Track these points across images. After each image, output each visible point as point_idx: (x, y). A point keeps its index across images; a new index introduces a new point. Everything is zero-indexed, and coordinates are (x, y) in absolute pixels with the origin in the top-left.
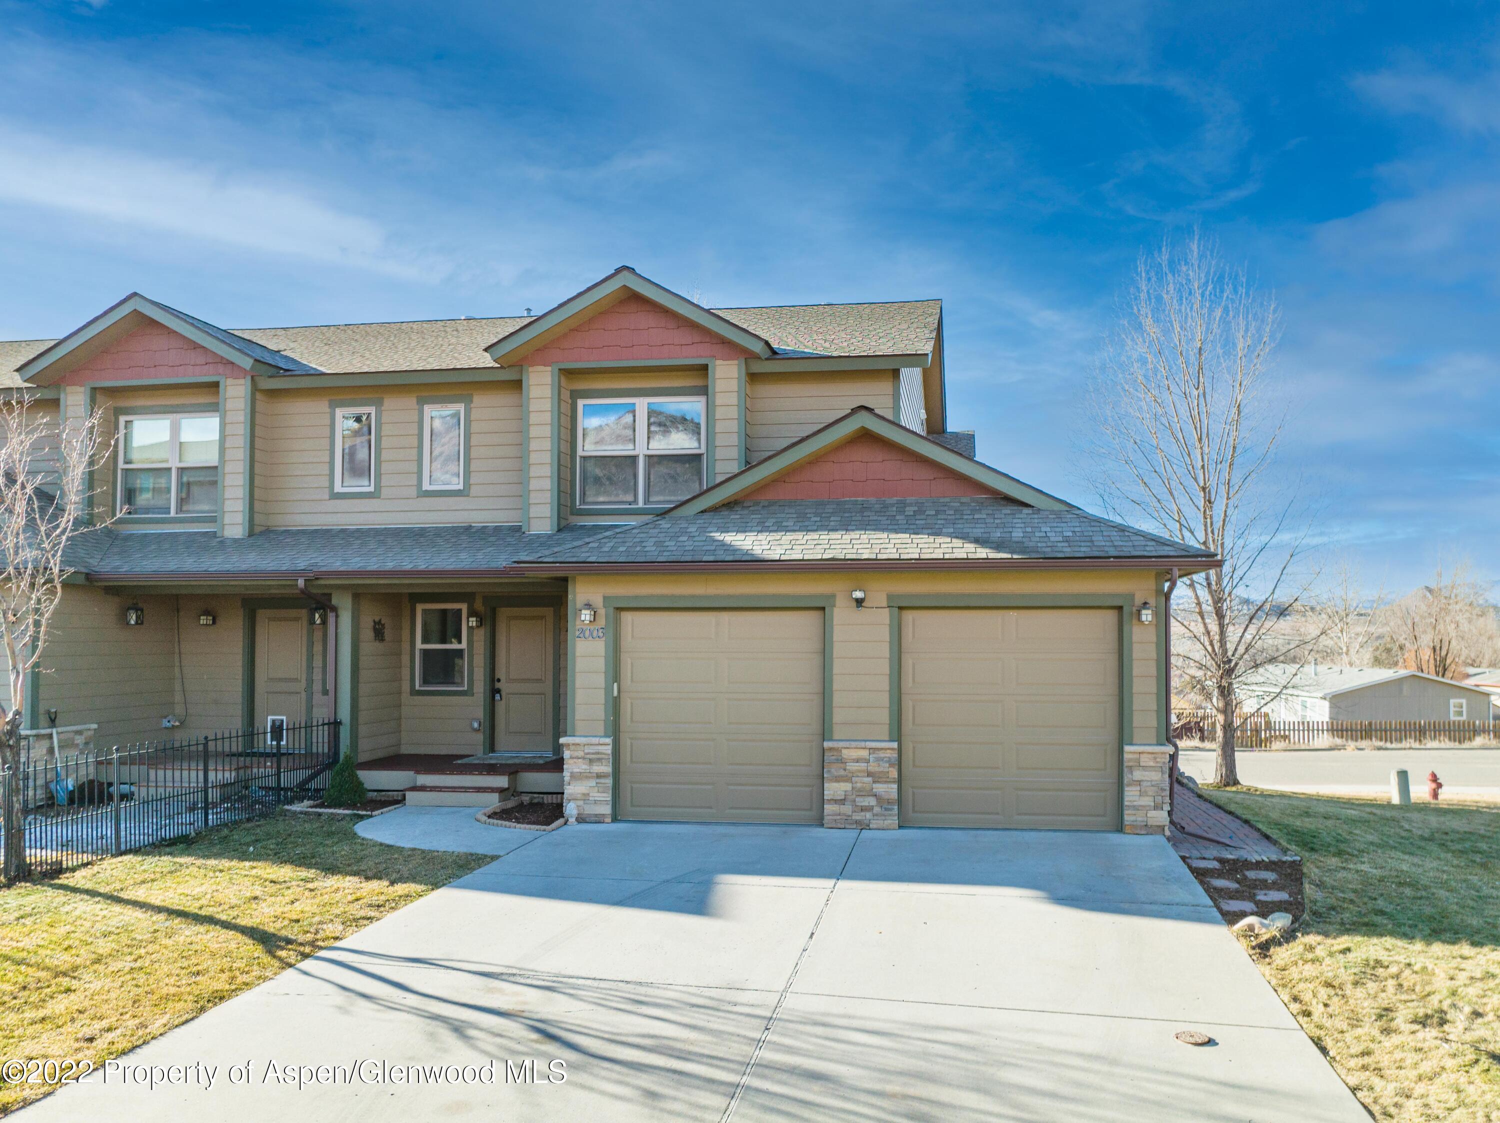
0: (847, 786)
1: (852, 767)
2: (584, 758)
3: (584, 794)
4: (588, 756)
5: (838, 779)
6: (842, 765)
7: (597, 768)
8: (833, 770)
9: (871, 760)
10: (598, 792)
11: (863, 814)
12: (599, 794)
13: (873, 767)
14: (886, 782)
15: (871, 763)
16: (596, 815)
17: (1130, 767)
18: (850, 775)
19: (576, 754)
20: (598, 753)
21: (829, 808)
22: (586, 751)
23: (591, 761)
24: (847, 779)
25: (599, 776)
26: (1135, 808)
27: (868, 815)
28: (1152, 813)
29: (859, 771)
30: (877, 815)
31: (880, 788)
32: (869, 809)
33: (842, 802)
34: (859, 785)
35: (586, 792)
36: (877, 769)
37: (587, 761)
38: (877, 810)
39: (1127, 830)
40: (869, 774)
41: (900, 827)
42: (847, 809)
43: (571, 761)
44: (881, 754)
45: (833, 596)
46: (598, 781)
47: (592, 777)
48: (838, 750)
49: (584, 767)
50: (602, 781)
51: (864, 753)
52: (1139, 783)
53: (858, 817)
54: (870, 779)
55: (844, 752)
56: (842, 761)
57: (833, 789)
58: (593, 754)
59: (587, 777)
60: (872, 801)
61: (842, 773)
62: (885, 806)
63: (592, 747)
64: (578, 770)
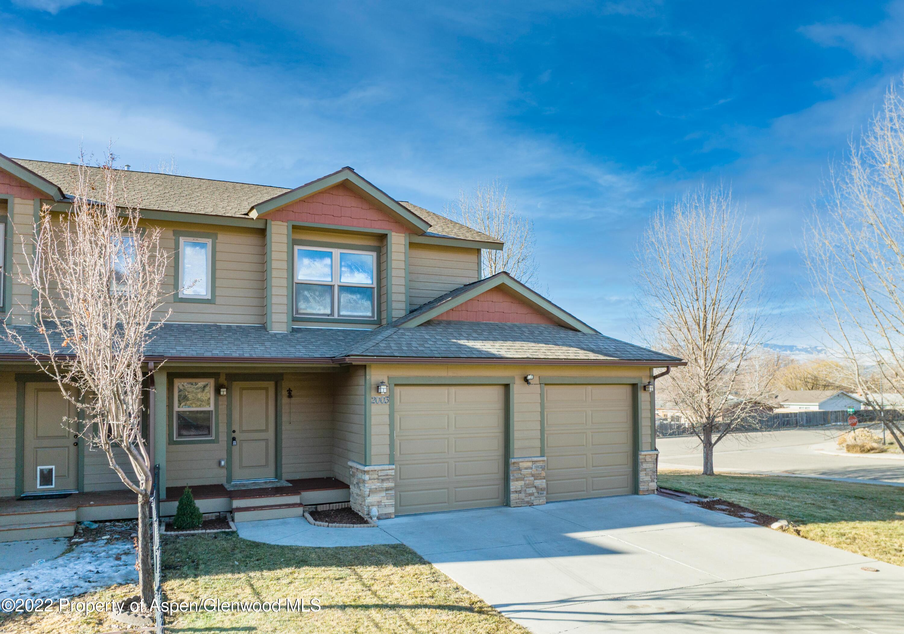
0: (522, 483)
1: (524, 472)
2: (378, 479)
3: (378, 502)
4: (380, 478)
5: (517, 480)
6: (519, 472)
7: (386, 485)
8: (515, 475)
9: (533, 467)
10: (387, 499)
11: (530, 497)
12: (387, 501)
13: (534, 471)
14: (541, 479)
15: (533, 469)
16: (386, 514)
17: (642, 462)
18: (523, 476)
19: (372, 477)
20: (387, 475)
21: (513, 496)
22: (379, 474)
23: (383, 480)
24: (522, 479)
25: (387, 489)
26: (644, 482)
27: (532, 498)
28: (651, 484)
29: (527, 474)
30: (536, 497)
31: (538, 483)
32: (532, 494)
33: (520, 492)
34: (527, 482)
35: (380, 500)
36: (536, 472)
37: (380, 481)
38: (536, 494)
39: (641, 493)
40: (533, 475)
41: (547, 503)
42: (522, 495)
43: (370, 481)
44: (538, 464)
45: (513, 378)
46: (387, 492)
47: (383, 491)
48: (518, 463)
49: (379, 484)
50: (390, 492)
51: (530, 464)
52: (645, 469)
53: (527, 499)
54: (533, 478)
55: (521, 464)
56: (520, 469)
57: (514, 485)
58: (384, 476)
59: (380, 491)
60: (534, 490)
61: (520, 476)
62: (540, 492)
63: (383, 472)
64: (374, 487)
